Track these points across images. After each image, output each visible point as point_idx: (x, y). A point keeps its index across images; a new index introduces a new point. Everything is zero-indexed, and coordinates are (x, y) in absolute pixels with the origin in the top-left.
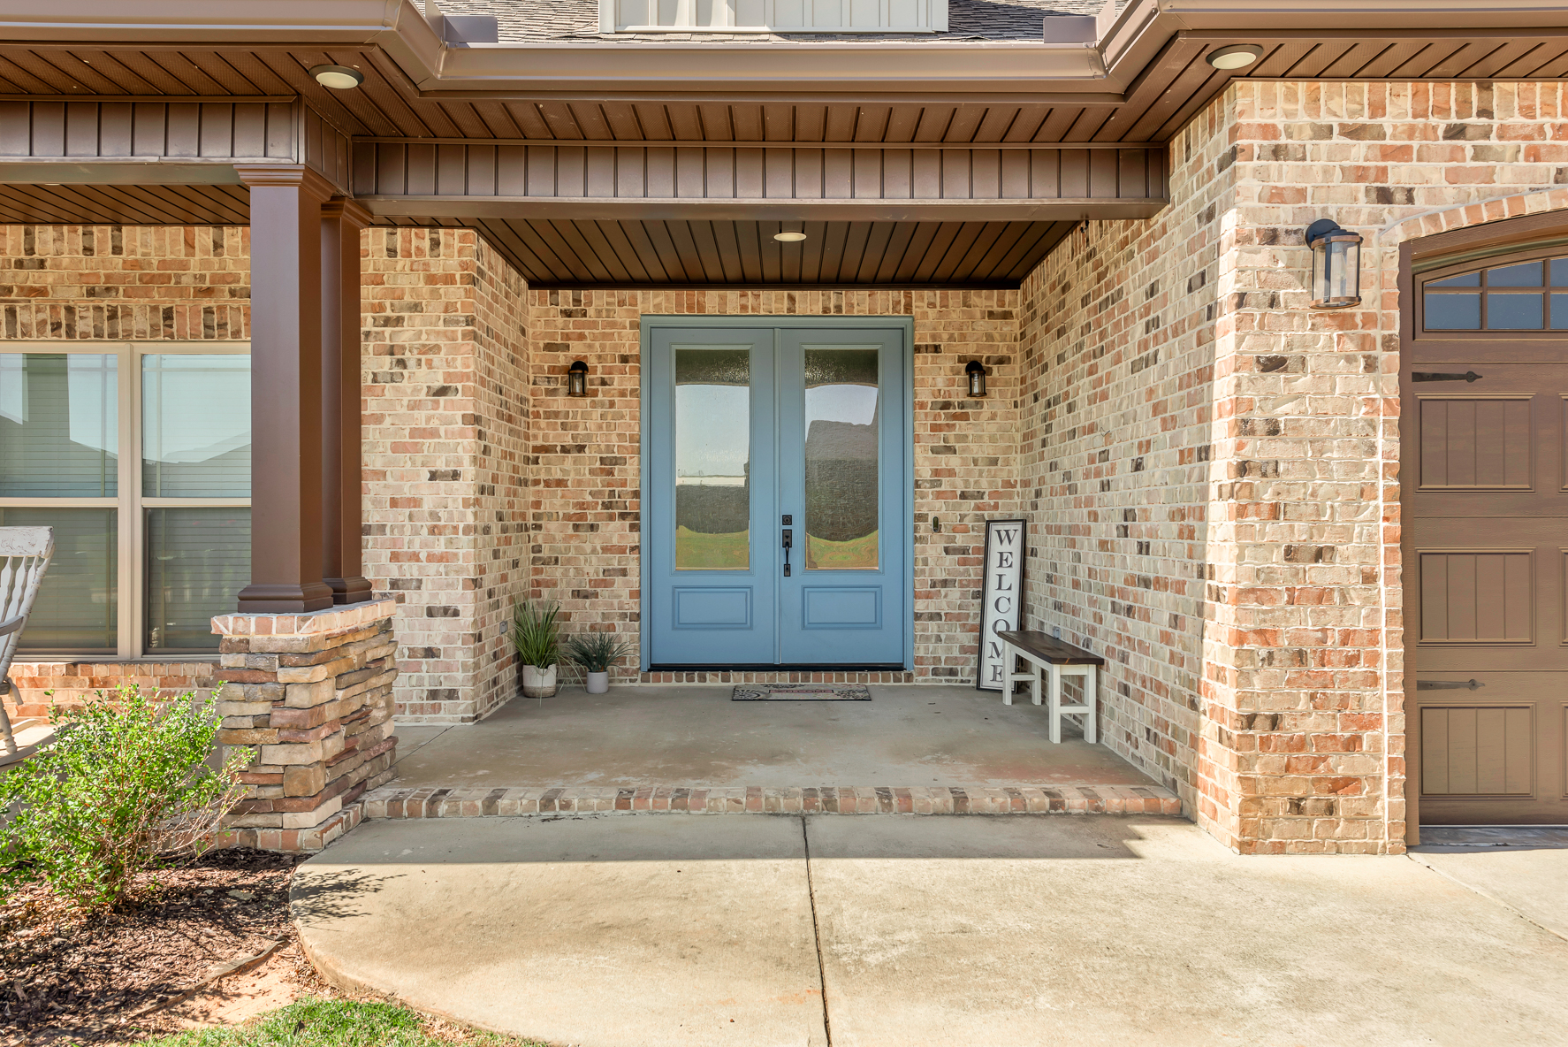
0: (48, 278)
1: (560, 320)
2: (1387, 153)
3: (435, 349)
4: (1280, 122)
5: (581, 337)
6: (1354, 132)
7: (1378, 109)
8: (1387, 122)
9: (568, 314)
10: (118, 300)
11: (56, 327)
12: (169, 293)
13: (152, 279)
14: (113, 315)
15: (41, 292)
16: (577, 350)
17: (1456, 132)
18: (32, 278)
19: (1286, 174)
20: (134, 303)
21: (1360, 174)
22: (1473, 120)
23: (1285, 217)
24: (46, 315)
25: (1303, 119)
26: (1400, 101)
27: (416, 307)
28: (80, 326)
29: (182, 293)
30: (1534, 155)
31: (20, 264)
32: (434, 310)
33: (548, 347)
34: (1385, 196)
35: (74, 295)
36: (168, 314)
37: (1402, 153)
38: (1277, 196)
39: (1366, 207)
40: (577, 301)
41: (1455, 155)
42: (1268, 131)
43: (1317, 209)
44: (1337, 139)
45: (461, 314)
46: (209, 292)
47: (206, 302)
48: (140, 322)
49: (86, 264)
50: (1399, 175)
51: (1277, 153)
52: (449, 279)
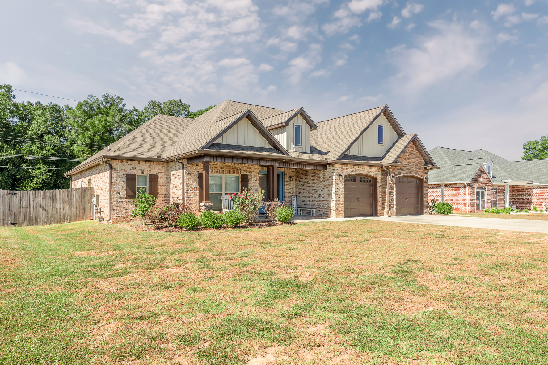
0: (217, 166)
6: (341, 168)
8: (343, 167)
10: (224, 169)
11: (218, 172)
12: (229, 169)
13: (228, 167)
14: (224, 171)
15: (216, 168)
17: (346, 168)
18: (215, 166)
20: (226, 169)
21: (341, 171)
23: (338, 174)
24: (217, 171)
25: (339, 167)
27: (253, 171)
28: (220, 172)
29: (231, 169)
30: (350, 170)
31: (214, 164)
32: (255, 172)
34: (343, 173)
35: (219, 168)
36: (229, 171)
37: (343, 170)
38: (337, 172)
41: (346, 170)
43: (340, 173)
46: (233, 169)
47: (233, 170)
48: (226, 172)
49: (221, 165)
50: (344, 171)
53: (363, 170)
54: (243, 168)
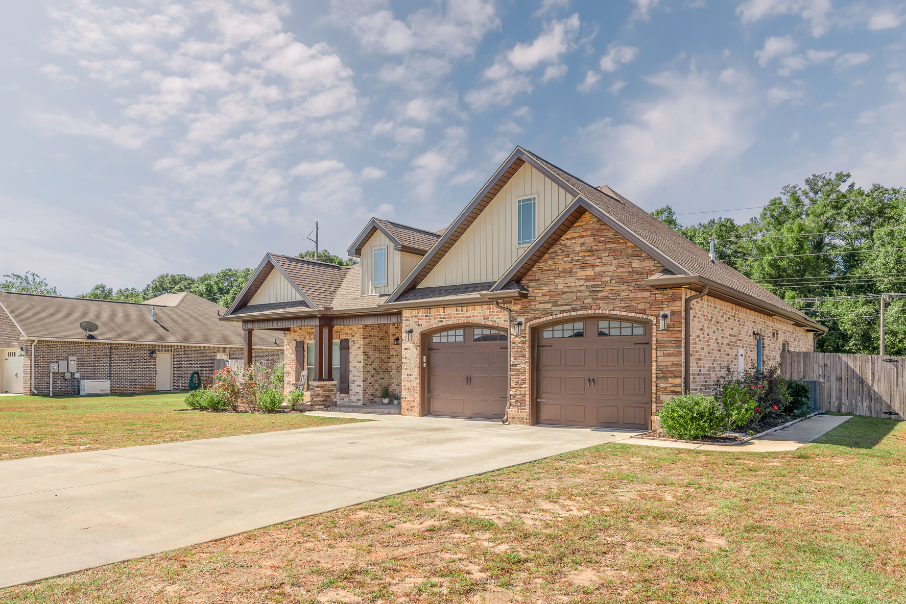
1: (395, 329)
2: (419, 319)
3: (358, 340)
4: (407, 316)
5: (398, 332)
6: (415, 317)
7: (418, 313)
8: (419, 315)
9: (396, 328)
16: (397, 335)
17: (426, 316)
19: (408, 323)
21: (416, 322)
22: (429, 314)
23: (408, 329)
25: (410, 315)
26: (420, 312)
27: (356, 333)
30: (435, 319)
32: (358, 334)
33: (393, 335)
34: (419, 325)
37: (420, 319)
38: (407, 326)
39: (417, 327)
40: (398, 325)
41: (426, 319)
42: (406, 317)
43: (411, 327)
44: (413, 318)
45: (362, 334)
50: (421, 322)
51: (407, 320)
52: (360, 328)
53: (469, 314)
54: (343, 329)
